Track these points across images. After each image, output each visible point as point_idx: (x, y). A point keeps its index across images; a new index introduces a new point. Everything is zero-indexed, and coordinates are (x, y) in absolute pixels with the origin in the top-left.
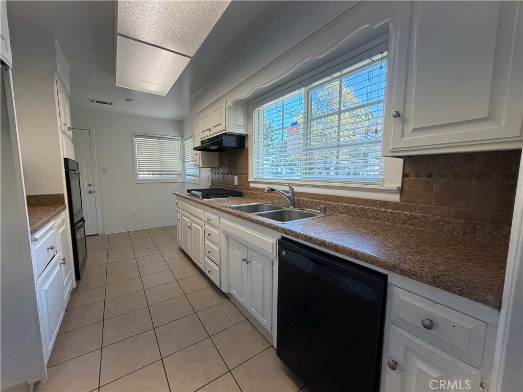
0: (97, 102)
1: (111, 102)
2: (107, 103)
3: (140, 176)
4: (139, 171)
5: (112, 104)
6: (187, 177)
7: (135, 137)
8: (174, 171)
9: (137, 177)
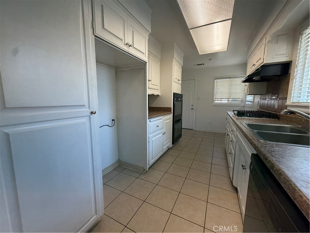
0: (198, 65)
1: (203, 63)
2: (201, 65)
3: (216, 101)
4: (215, 99)
5: (203, 64)
6: (247, 103)
7: (215, 80)
8: (238, 99)
9: (214, 102)
